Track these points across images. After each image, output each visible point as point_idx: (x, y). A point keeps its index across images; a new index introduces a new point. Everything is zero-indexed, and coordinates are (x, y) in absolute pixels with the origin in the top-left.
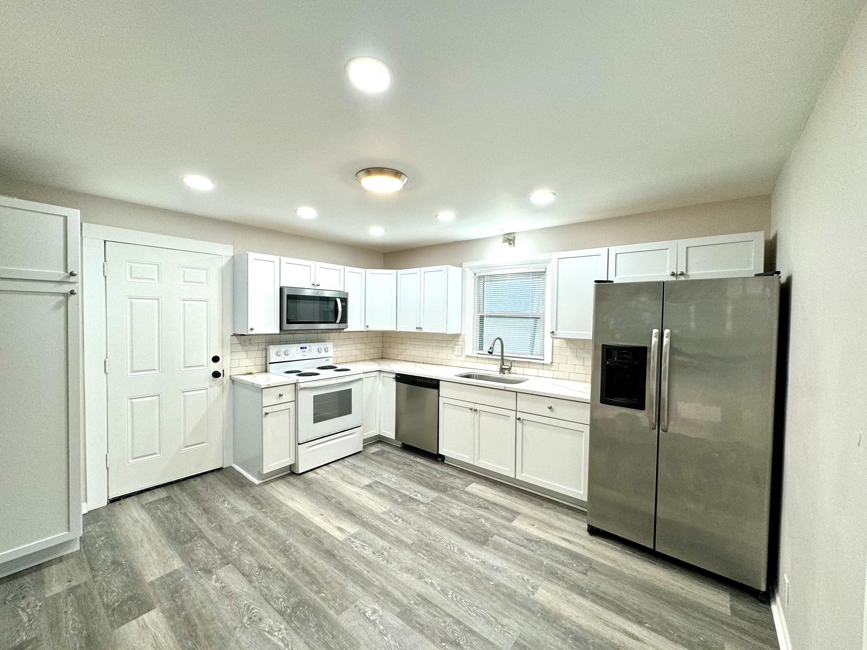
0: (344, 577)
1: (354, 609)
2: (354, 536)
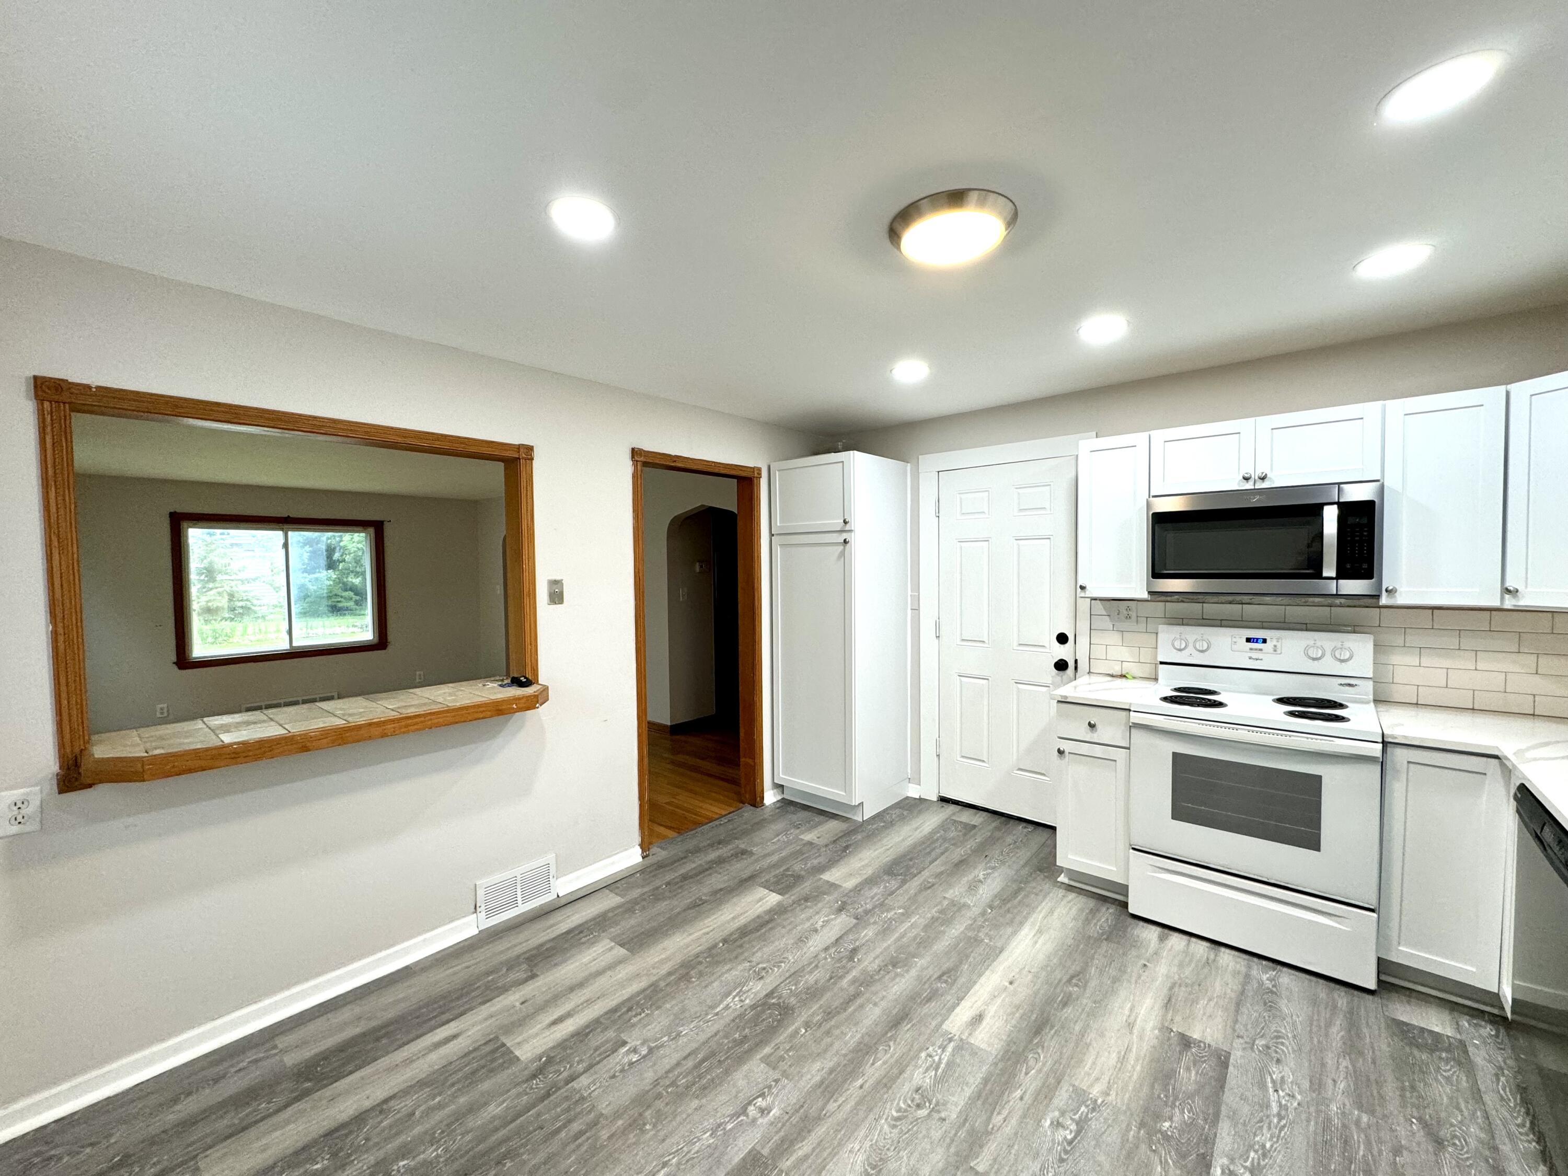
1: (771, 1080)
2: (962, 1046)
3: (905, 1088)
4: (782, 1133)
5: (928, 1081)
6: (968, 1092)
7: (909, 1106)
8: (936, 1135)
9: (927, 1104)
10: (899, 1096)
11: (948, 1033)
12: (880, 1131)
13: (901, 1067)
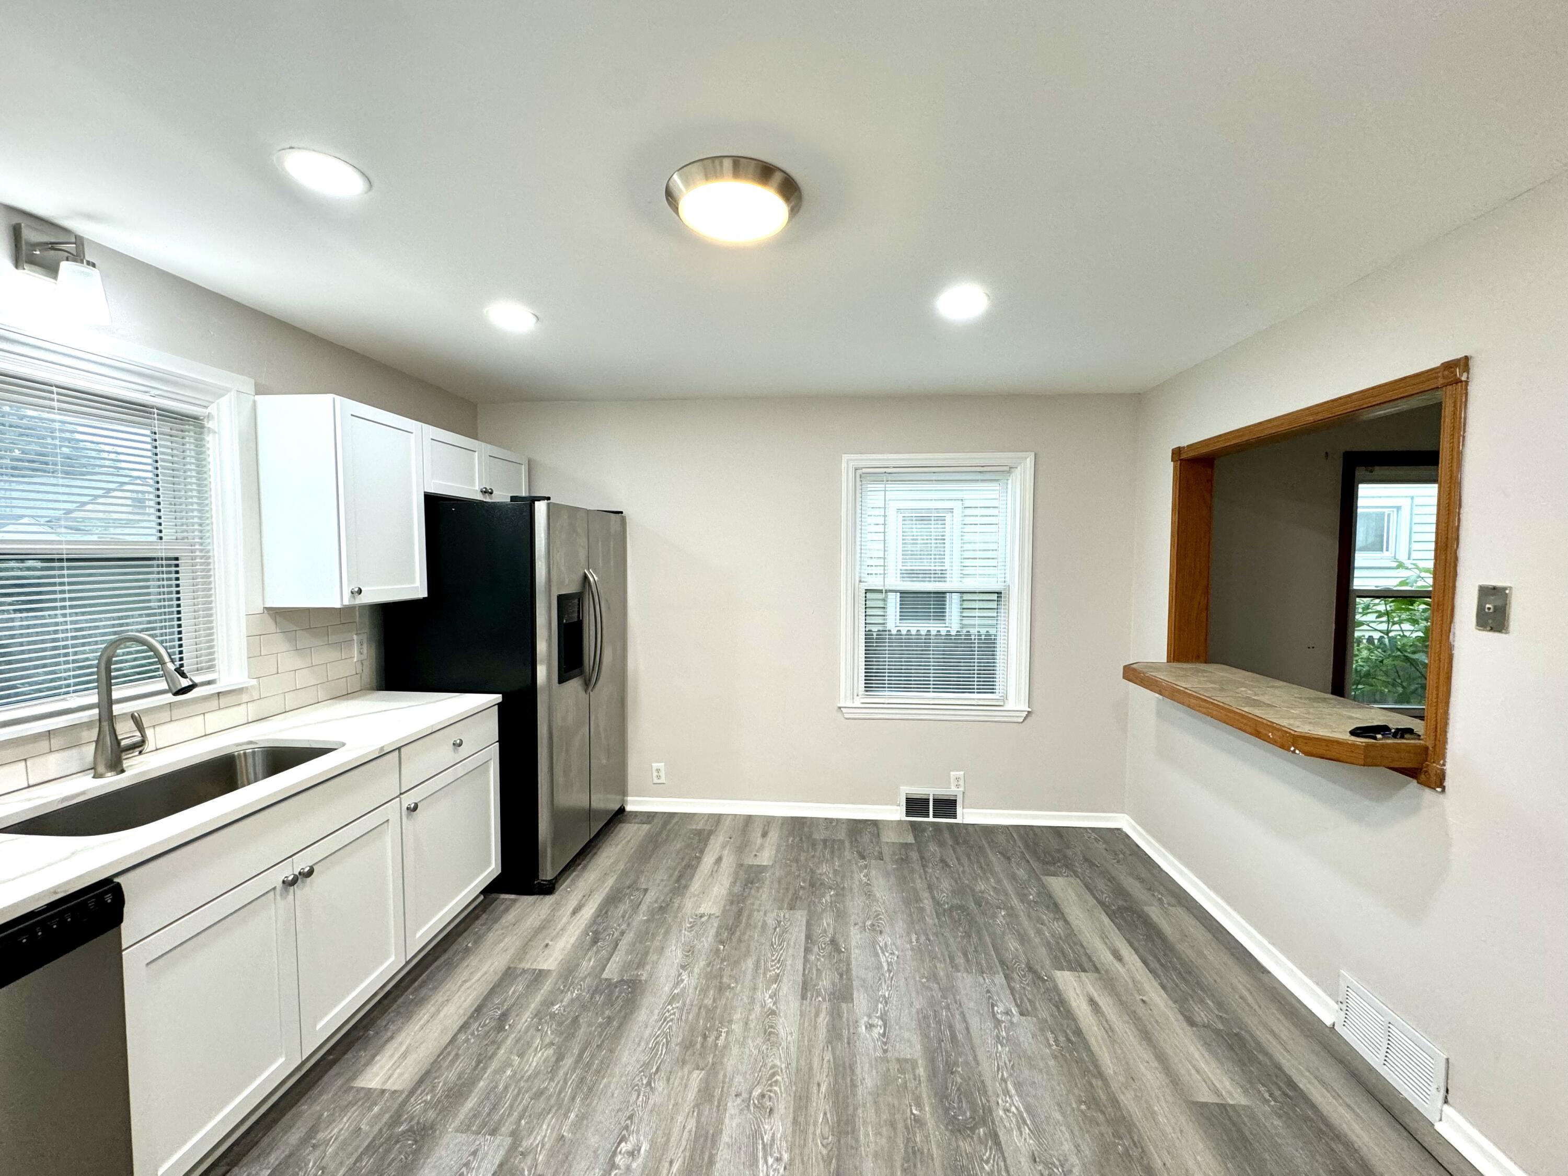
0: (860, 1111)
1: (890, 1049)
3: (783, 1106)
4: (844, 1020)
5: (766, 1127)
6: (725, 1138)
7: (770, 1091)
8: (738, 1079)
9: (756, 1102)
10: (784, 1095)
12: (780, 1058)
13: (799, 1124)
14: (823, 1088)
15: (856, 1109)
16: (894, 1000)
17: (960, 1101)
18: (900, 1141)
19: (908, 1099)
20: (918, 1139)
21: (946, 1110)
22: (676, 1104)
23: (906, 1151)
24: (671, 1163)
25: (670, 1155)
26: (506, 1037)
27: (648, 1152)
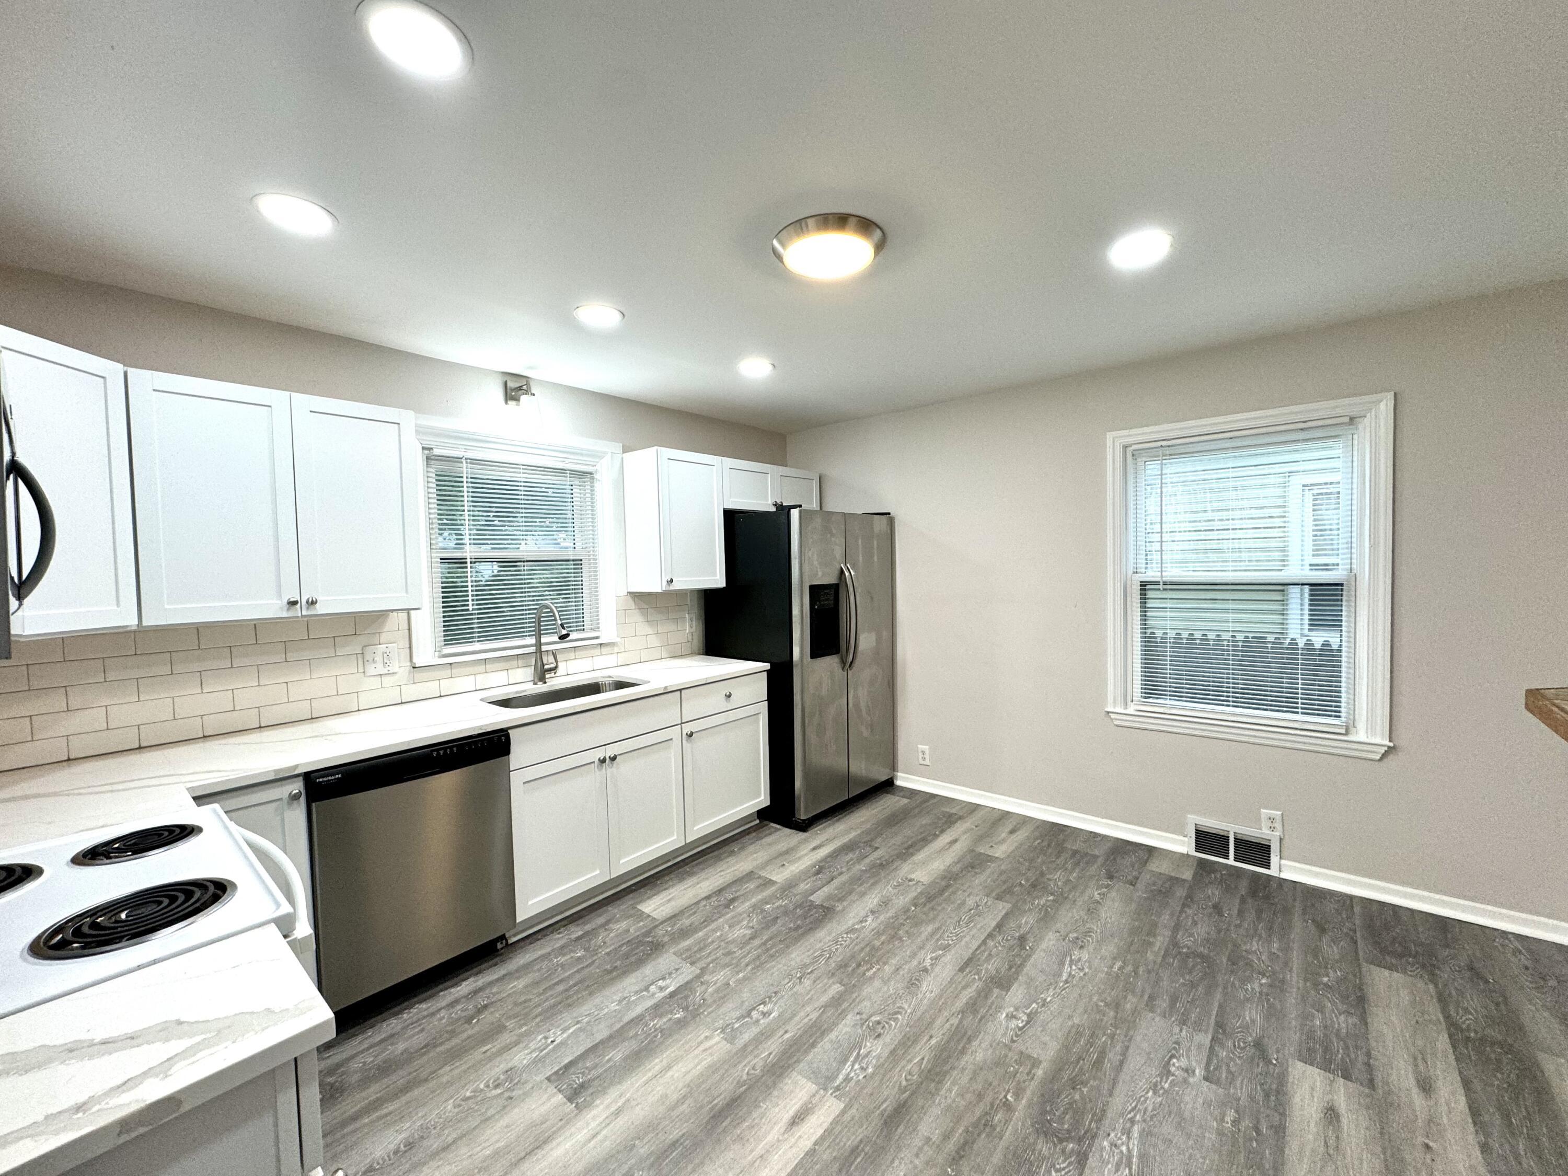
0: (956, 1072)
1: (1019, 1041)
2: (825, 1081)
3: (891, 1037)
4: (989, 1001)
5: (868, 1044)
6: (833, 1035)
7: (887, 1023)
8: (867, 1003)
9: (871, 1024)
10: (896, 1030)
11: (838, 1098)
12: (910, 1005)
13: (896, 1055)
14: (933, 1041)
15: (953, 1068)
16: (1054, 1007)
17: (1065, 1113)
18: (978, 1113)
19: (1012, 1085)
20: (997, 1118)
21: (1044, 1113)
22: (811, 999)
23: (979, 1119)
24: (786, 1032)
25: (788, 1027)
26: (727, 913)
27: (774, 1018)
